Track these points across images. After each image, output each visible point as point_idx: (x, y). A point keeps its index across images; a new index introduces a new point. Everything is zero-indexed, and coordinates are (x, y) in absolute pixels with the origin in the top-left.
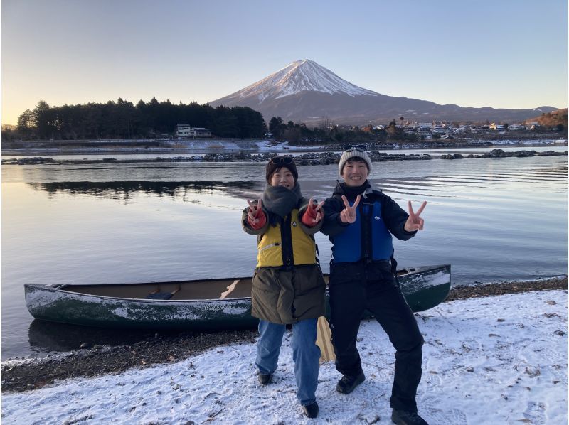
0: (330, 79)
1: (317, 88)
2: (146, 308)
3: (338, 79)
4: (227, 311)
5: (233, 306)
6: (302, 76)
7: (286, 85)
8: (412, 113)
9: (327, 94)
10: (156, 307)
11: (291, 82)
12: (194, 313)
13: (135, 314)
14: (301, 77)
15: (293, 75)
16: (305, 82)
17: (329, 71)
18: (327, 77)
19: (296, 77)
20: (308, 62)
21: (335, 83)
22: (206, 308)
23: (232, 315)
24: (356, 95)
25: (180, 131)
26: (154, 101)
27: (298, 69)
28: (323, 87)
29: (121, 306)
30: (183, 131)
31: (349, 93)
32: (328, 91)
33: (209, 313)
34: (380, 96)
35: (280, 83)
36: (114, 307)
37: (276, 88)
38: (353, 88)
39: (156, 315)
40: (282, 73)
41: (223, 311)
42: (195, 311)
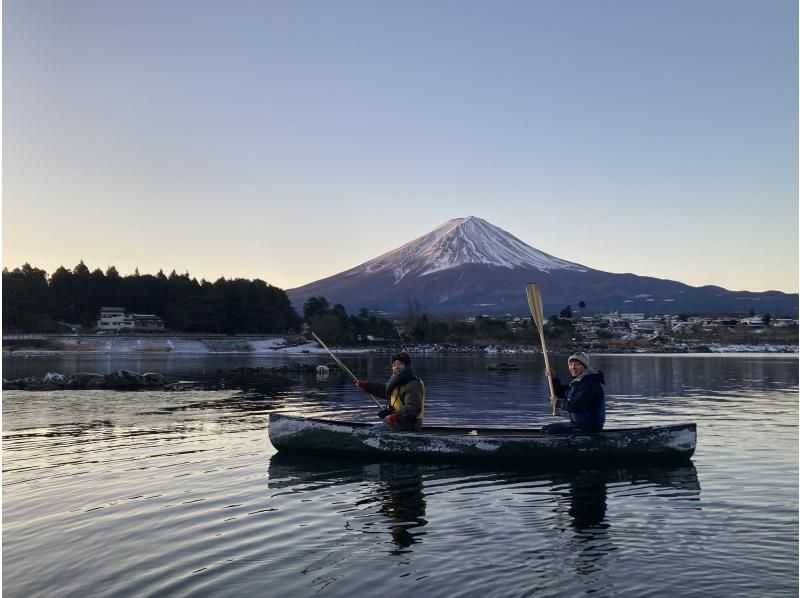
0: (509, 246)
1: (488, 259)
2: (400, 439)
3: (523, 246)
4: (479, 446)
5: (486, 442)
6: (464, 241)
7: (438, 254)
8: (645, 298)
9: (505, 269)
10: (409, 438)
11: (447, 251)
12: (447, 446)
13: (388, 445)
14: (462, 242)
15: (450, 239)
16: (469, 250)
17: (507, 234)
18: (504, 242)
19: (454, 242)
20: (473, 219)
21: (517, 252)
22: (460, 442)
23: (484, 451)
24: (551, 270)
25: (104, 320)
26: (82, 268)
27: (457, 232)
28: (496, 256)
29: (373, 436)
30: (110, 320)
31: (541, 268)
32: (505, 264)
33: (462, 446)
34: (592, 271)
35: (429, 251)
36: (366, 437)
37: (423, 260)
38: (545, 258)
39: (409, 447)
40: (431, 236)
41: (477, 446)
42: (449, 444)
